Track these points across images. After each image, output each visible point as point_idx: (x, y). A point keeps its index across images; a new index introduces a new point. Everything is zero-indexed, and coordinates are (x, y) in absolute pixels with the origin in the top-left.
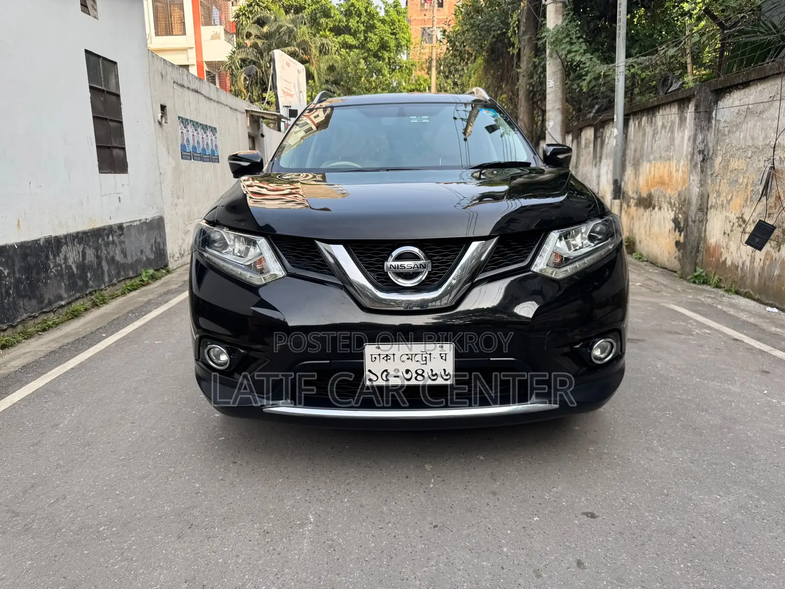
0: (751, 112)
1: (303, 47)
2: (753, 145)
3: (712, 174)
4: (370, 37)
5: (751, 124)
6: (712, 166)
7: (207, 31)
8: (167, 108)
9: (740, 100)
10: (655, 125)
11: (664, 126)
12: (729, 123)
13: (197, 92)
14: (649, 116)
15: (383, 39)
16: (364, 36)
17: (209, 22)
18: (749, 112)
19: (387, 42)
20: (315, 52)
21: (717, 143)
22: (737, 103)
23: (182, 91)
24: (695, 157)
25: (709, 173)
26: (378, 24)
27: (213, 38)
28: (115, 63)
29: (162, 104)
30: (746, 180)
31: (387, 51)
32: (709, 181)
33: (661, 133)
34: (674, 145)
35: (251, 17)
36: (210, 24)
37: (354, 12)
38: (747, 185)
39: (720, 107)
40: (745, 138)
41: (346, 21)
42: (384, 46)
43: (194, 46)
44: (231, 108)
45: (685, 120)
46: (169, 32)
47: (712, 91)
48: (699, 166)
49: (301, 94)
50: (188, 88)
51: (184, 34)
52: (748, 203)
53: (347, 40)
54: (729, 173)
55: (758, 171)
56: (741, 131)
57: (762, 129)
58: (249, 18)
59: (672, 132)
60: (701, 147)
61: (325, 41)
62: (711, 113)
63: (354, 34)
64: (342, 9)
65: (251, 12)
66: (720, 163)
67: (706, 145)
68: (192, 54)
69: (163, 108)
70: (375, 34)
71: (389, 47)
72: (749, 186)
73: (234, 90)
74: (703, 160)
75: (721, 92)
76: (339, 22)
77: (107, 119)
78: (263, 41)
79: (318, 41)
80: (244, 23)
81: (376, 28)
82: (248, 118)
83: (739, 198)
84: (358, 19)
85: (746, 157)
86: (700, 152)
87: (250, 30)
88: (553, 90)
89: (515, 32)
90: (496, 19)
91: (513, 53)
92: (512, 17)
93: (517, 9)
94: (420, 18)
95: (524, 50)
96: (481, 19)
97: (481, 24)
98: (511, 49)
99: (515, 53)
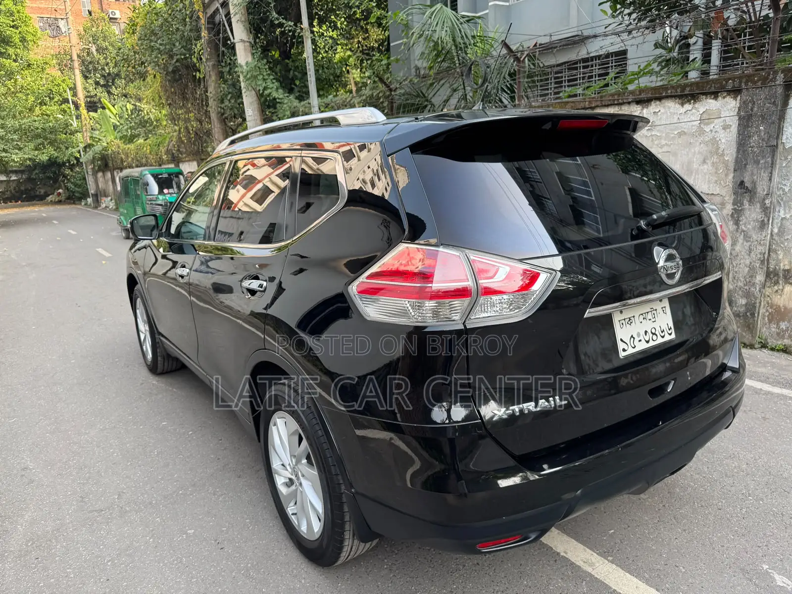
15: (3, 32)
88: (253, 118)
89: (201, 59)
90: (177, 44)
91: (199, 77)
92: (196, 45)
93: (199, 38)
94: (35, 5)
95: (210, 75)
96: (161, 42)
97: (162, 48)
98: (198, 73)
99: (201, 77)
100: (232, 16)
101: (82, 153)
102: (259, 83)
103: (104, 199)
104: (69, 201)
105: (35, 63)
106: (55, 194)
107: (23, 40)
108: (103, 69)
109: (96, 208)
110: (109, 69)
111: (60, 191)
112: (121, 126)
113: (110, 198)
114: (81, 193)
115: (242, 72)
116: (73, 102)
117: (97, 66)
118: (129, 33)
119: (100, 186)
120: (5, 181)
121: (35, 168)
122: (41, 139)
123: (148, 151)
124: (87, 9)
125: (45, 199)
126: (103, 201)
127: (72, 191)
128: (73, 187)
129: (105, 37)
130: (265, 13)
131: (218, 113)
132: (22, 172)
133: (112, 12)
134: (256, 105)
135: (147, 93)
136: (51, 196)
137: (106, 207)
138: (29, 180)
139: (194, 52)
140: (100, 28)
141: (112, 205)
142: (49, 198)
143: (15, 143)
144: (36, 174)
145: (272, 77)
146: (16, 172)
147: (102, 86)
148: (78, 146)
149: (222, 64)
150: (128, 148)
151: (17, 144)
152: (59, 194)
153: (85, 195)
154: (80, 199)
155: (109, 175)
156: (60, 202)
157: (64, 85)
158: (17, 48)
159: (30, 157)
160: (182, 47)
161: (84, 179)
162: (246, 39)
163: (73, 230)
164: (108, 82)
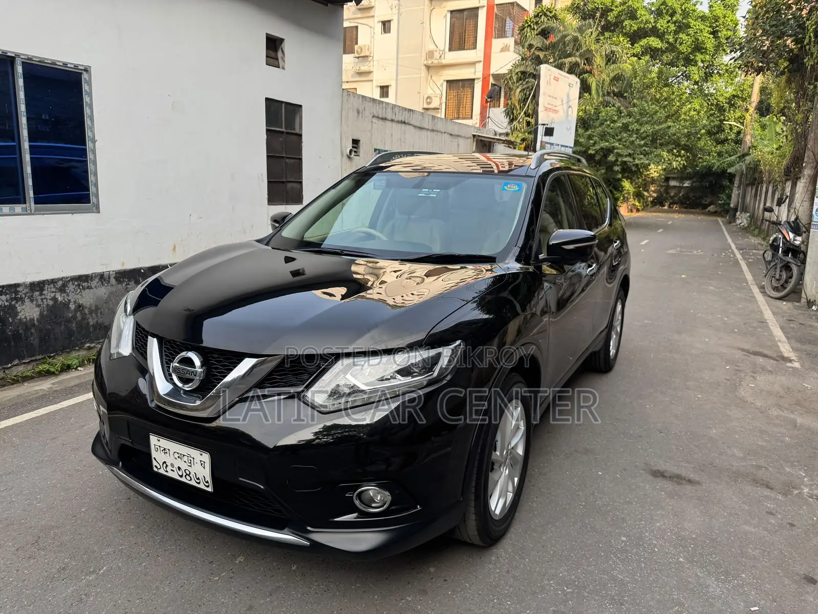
1: (587, 56)
4: (680, 38)
7: (497, 44)
8: (361, 142)
13: (404, 123)
15: (697, 39)
16: (674, 37)
17: (502, 34)
19: (703, 42)
20: (599, 61)
23: (383, 124)
26: (692, 23)
27: (502, 50)
28: (301, 106)
29: (355, 138)
31: (702, 53)
35: (536, 28)
36: (502, 37)
37: (664, 11)
41: (655, 22)
42: (698, 47)
43: (482, 60)
44: (451, 135)
46: (461, 47)
49: (570, 109)
50: (392, 120)
51: (475, 48)
53: (650, 43)
58: (534, 29)
61: (614, 48)
63: (660, 36)
64: (653, 9)
65: (537, 23)
68: (480, 67)
69: (356, 142)
70: (688, 35)
71: (706, 49)
73: (510, 104)
76: (645, 24)
77: (283, 157)
78: (544, 53)
79: (607, 48)
80: (528, 35)
81: (690, 27)
82: (475, 143)
84: (670, 18)
87: (532, 42)
126: (739, 217)
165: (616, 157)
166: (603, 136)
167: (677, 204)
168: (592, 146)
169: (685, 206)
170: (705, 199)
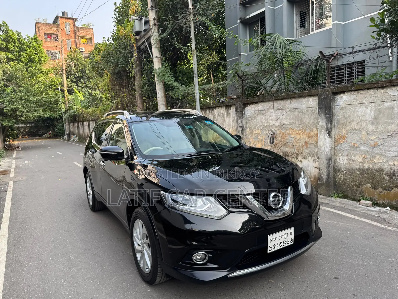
0: (260, 113)
2: (263, 125)
3: (246, 135)
4: (22, 55)
5: (260, 117)
6: (245, 132)
9: (255, 108)
10: (214, 114)
11: (218, 115)
12: (251, 116)
14: (210, 110)
15: (31, 56)
16: (19, 54)
18: (259, 113)
19: (33, 58)
21: (246, 123)
22: (253, 109)
24: (238, 128)
25: (245, 134)
26: (27, 48)
30: (261, 138)
31: (34, 63)
32: (245, 138)
33: (218, 118)
34: (225, 123)
37: (11, 40)
38: (262, 139)
39: (246, 110)
40: (259, 122)
41: (6, 45)
42: (32, 60)
45: (230, 113)
47: (243, 104)
48: (241, 132)
52: (264, 146)
53: (8, 55)
54: (253, 135)
55: (266, 134)
56: (256, 120)
57: (266, 119)
59: (224, 118)
60: (241, 125)
62: (243, 112)
66: (249, 131)
67: (243, 124)
70: (26, 54)
72: (263, 140)
74: (242, 130)
75: (245, 105)
81: (26, 50)
83: (259, 144)
84: (14, 44)
85: (260, 129)
86: (240, 127)
88: (161, 96)
89: (133, 66)
90: (121, 59)
91: (131, 76)
92: (131, 60)
93: (132, 56)
94: (45, 45)
95: (137, 75)
96: (113, 59)
97: (113, 61)
98: (131, 74)
99: (132, 76)
100: (152, 45)
101: (63, 114)
102: (166, 78)
103: (73, 136)
104: (54, 137)
105: (44, 71)
106: (48, 133)
107: (40, 60)
108: (75, 74)
109: (68, 140)
110: (78, 74)
111: (50, 132)
112: (84, 101)
113: (76, 136)
114: (61, 133)
115: (156, 73)
116: (61, 89)
117: (72, 73)
118: (96, 54)
119: (71, 130)
120: (24, 127)
121: (40, 121)
122: (46, 107)
123: (99, 113)
124: (69, 47)
125: (42, 136)
126: (72, 137)
127: (56, 132)
128: (57, 130)
129: (78, 59)
130: (171, 42)
131: (140, 94)
132: (32, 123)
133: (81, 49)
134: (163, 90)
135: (101, 84)
136: (46, 135)
137: (73, 140)
138: (36, 126)
139: (130, 63)
140: (76, 55)
141: (76, 139)
142: (45, 136)
143: (33, 108)
144: (40, 124)
145: (172, 75)
146: (29, 123)
147: (74, 82)
148: (61, 111)
149: (143, 69)
150: (88, 111)
151: (34, 109)
152: (50, 134)
153: (63, 134)
154: (60, 136)
155: (76, 124)
156: (50, 138)
157: (57, 82)
158: (36, 64)
159: (40, 115)
160: (123, 61)
161: (63, 126)
162: (159, 56)
163: (59, 152)
164: (77, 80)
165: (21, 113)
166: (10, 102)
167: (26, 135)
168: (5, 108)
169: (31, 136)
170: (40, 132)
